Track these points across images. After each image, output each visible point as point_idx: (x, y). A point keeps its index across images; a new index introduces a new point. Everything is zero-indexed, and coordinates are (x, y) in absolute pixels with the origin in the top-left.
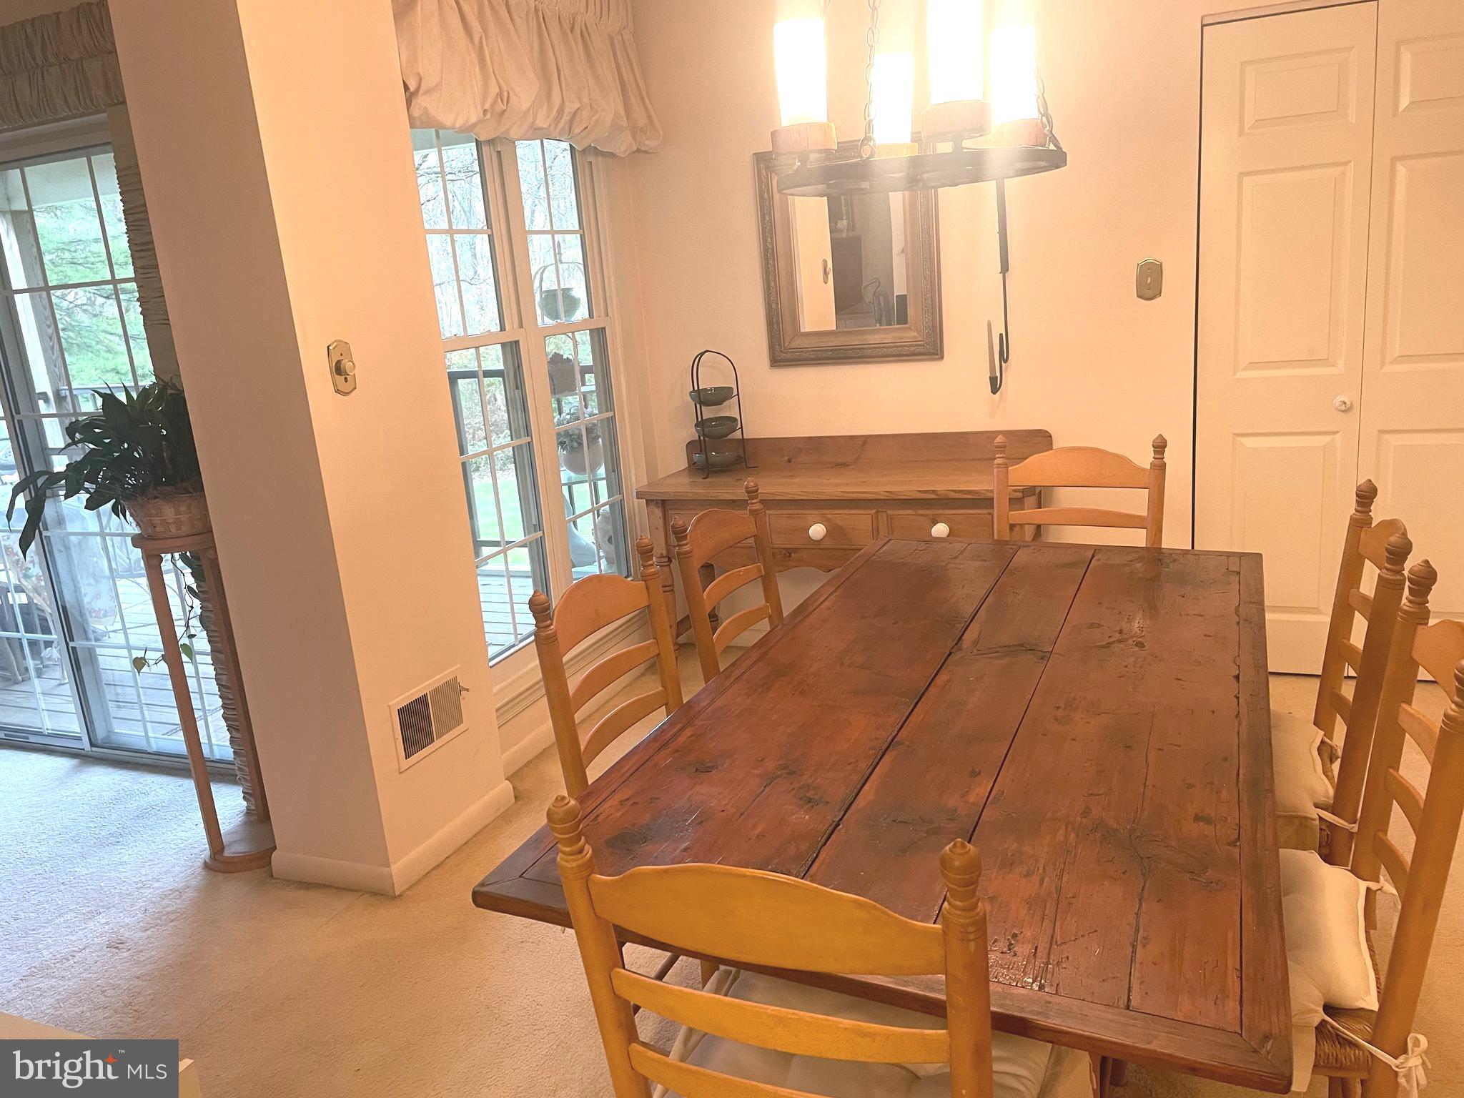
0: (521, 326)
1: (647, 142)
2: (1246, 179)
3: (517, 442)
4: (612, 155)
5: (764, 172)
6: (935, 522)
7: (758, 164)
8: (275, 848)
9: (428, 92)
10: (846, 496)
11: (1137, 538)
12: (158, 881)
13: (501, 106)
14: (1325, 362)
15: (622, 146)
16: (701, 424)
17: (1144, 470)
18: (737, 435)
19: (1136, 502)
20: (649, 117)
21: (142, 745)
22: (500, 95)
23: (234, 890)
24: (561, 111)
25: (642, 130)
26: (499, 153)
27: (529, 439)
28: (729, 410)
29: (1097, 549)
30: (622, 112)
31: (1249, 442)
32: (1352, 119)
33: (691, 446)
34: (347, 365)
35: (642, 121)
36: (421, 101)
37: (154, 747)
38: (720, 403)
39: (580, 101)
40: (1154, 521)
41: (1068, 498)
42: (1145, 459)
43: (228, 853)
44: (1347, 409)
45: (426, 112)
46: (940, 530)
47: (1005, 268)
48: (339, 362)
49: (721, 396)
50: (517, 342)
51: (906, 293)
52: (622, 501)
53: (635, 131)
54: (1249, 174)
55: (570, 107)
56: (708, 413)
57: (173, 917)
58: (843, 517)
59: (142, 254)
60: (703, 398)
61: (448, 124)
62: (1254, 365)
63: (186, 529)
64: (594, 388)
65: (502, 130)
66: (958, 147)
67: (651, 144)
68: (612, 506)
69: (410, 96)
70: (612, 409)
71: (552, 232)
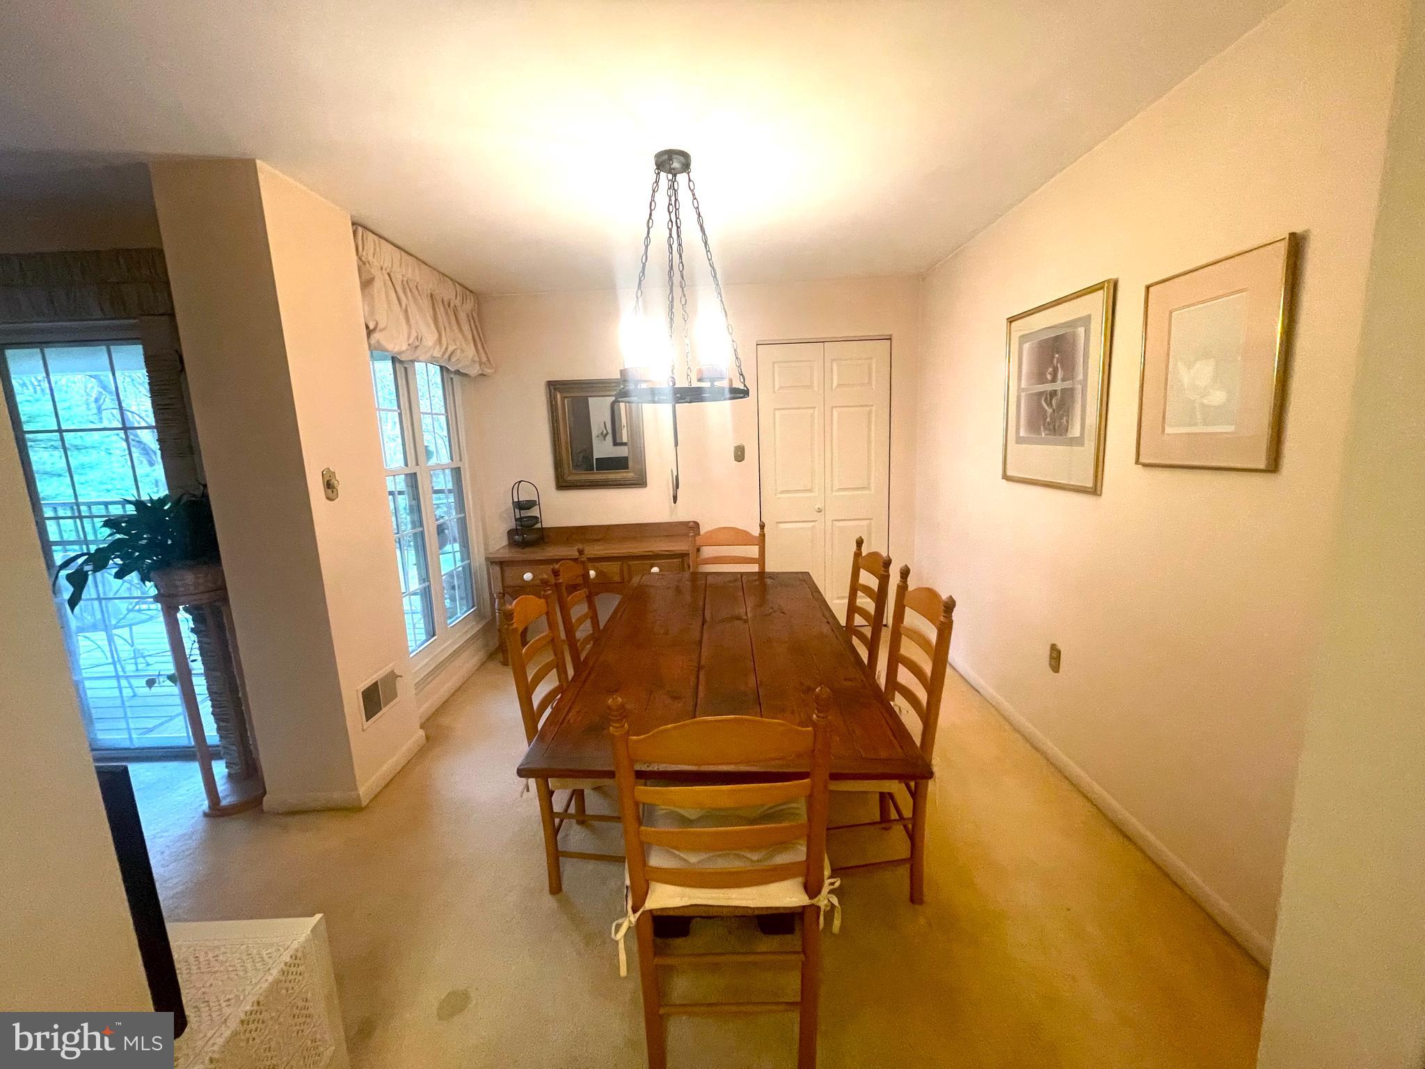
0: (417, 464)
1: (486, 370)
2: (776, 412)
3: (415, 531)
4: (466, 375)
5: (553, 391)
6: (652, 567)
7: (549, 387)
8: (265, 793)
9: (381, 330)
10: (607, 555)
11: (755, 568)
12: (167, 831)
13: (417, 343)
14: (810, 491)
15: (474, 371)
16: (518, 520)
17: (756, 537)
18: (538, 525)
19: (753, 551)
20: (487, 357)
21: (127, 744)
22: (417, 338)
23: (234, 827)
24: (446, 349)
25: (484, 364)
26: (406, 368)
27: (421, 529)
28: (534, 512)
29: (742, 574)
30: (476, 354)
31: (782, 526)
32: (816, 389)
33: (511, 533)
34: (334, 482)
35: (484, 359)
36: (376, 336)
37: (137, 744)
38: (529, 508)
39: (456, 344)
40: (761, 560)
41: (708, 552)
42: (756, 532)
43: (224, 803)
44: (820, 511)
45: (378, 342)
46: (655, 570)
47: (676, 444)
48: (328, 481)
49: (530, 505)
50: (415, 474)
51: (626, 455)
52: (470, 564)
53: (481, 363)
54: (778, 409)
55: (451, 349)
56: (525, 513)
57: (187, 853)
58: (604, 566)
59: (162, 411)
60: (520, 506)
61: (390, 350)
62: (782, 492)
63: (201, 589)
64: (453, 501)
65: (415, 356)
66: (712, 385)
67: (488, 371)
68: (464, 568)
69: (370, 332)
70: (464, 512)
71: (431, 414)
